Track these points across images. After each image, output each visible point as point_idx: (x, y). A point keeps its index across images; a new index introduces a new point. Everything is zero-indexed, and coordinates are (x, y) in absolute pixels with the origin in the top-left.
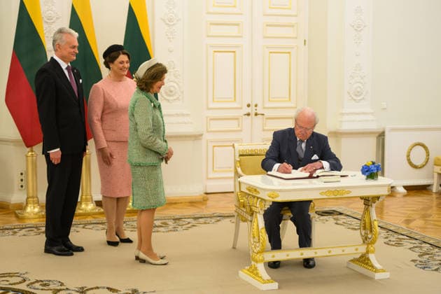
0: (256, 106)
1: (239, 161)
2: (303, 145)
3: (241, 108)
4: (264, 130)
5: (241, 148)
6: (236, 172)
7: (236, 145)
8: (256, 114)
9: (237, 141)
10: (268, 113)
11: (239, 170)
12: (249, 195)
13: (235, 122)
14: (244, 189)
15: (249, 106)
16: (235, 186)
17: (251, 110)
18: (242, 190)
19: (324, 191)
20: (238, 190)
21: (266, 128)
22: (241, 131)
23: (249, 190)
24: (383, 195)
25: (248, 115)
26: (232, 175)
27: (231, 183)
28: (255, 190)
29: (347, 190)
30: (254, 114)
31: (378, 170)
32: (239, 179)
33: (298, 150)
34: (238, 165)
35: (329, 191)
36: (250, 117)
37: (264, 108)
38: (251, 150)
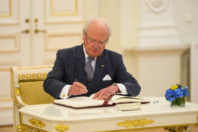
0: (36, 21)
1: (19, 89)
2: (93, 64)
3: (18, 24)
4: (46, 50)
5: (21, 72)
6: (16, 102)
7: (15, 69)
8: (37, 31)
9: (15, 64)
10: (51, 30)
11: (19, 99)
12: (32, 128)
13: (12, 41)
14: (26, 121)
15: (27, 21)
16: (15, 118)
17: (31, 26)
18: (24, 123)
19: (123, 121)
20: (18, 123)
21: (49, 47)
22: (18, 51)
23: (33, 123)
24: (191, 124)
25: (27, 32)
26: (11, 104)
27: (10, 114)
28: (40, 123)
29: (148, 119)
30: (33, 31)
31: (184, 94)
32: (20, 110)
33: (87, 69)
34: (18, 92)
35: (128, 120)
36: (29, 34)
37: (47, 24)
38: (34, 74)
